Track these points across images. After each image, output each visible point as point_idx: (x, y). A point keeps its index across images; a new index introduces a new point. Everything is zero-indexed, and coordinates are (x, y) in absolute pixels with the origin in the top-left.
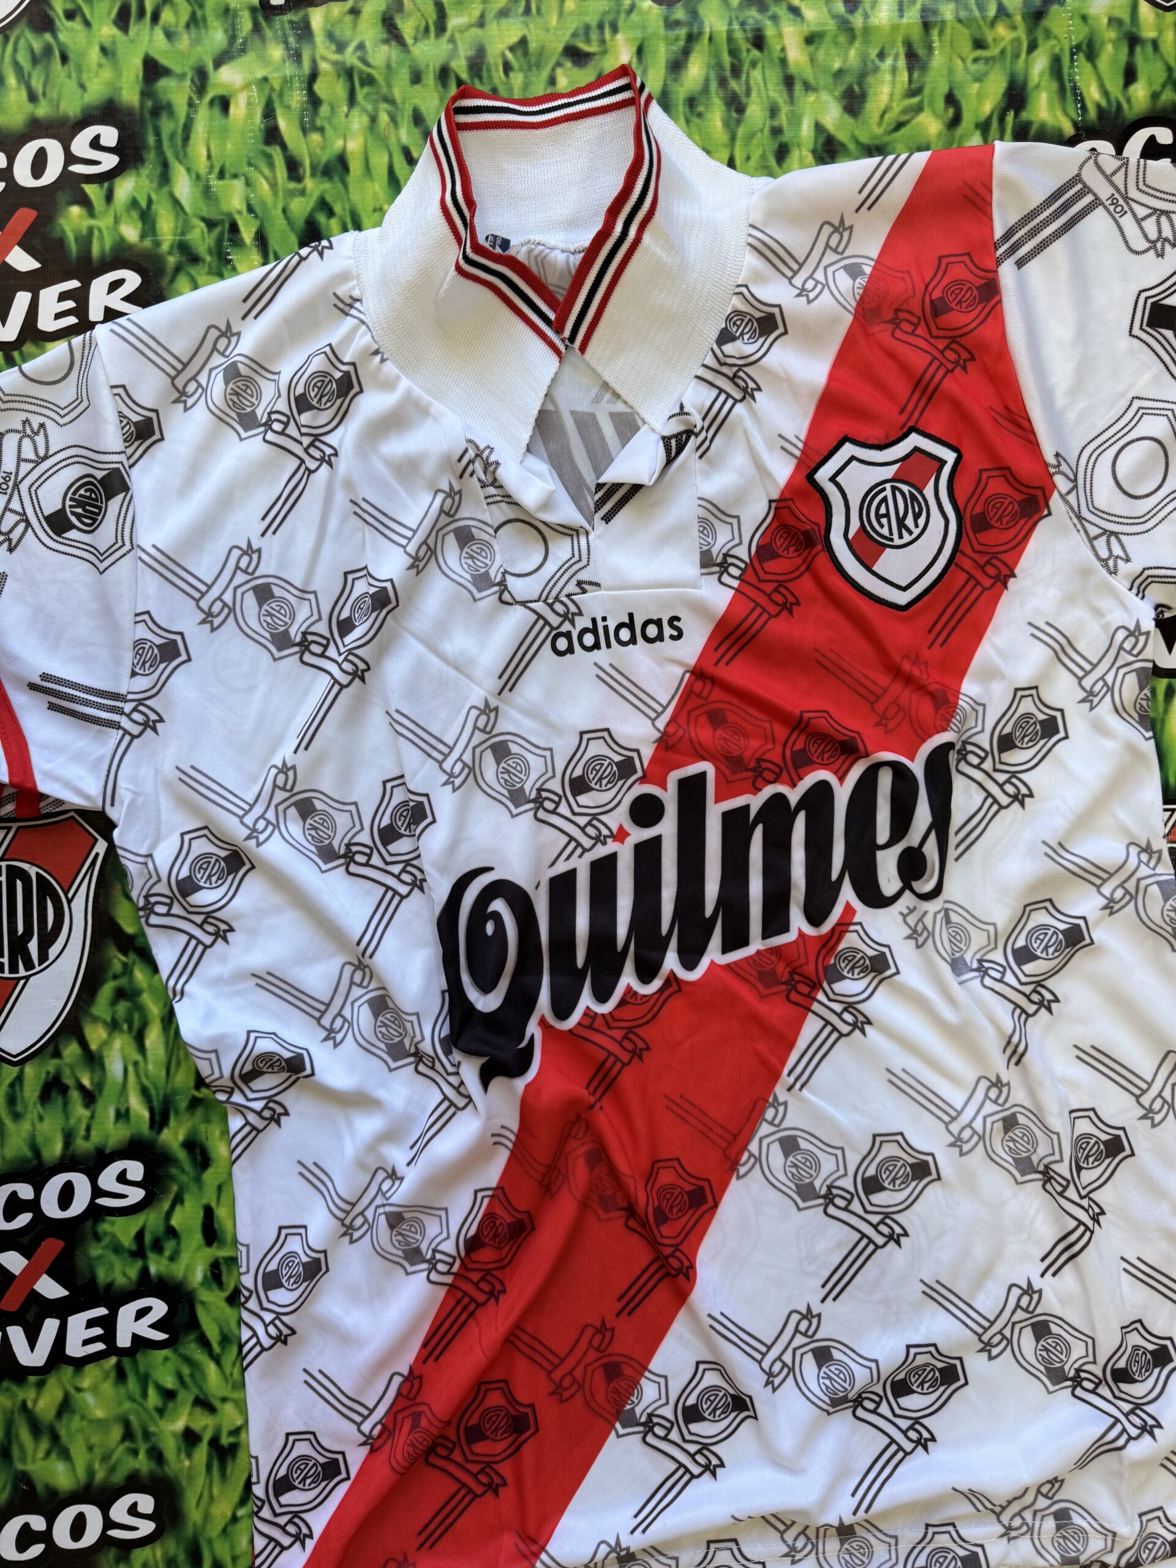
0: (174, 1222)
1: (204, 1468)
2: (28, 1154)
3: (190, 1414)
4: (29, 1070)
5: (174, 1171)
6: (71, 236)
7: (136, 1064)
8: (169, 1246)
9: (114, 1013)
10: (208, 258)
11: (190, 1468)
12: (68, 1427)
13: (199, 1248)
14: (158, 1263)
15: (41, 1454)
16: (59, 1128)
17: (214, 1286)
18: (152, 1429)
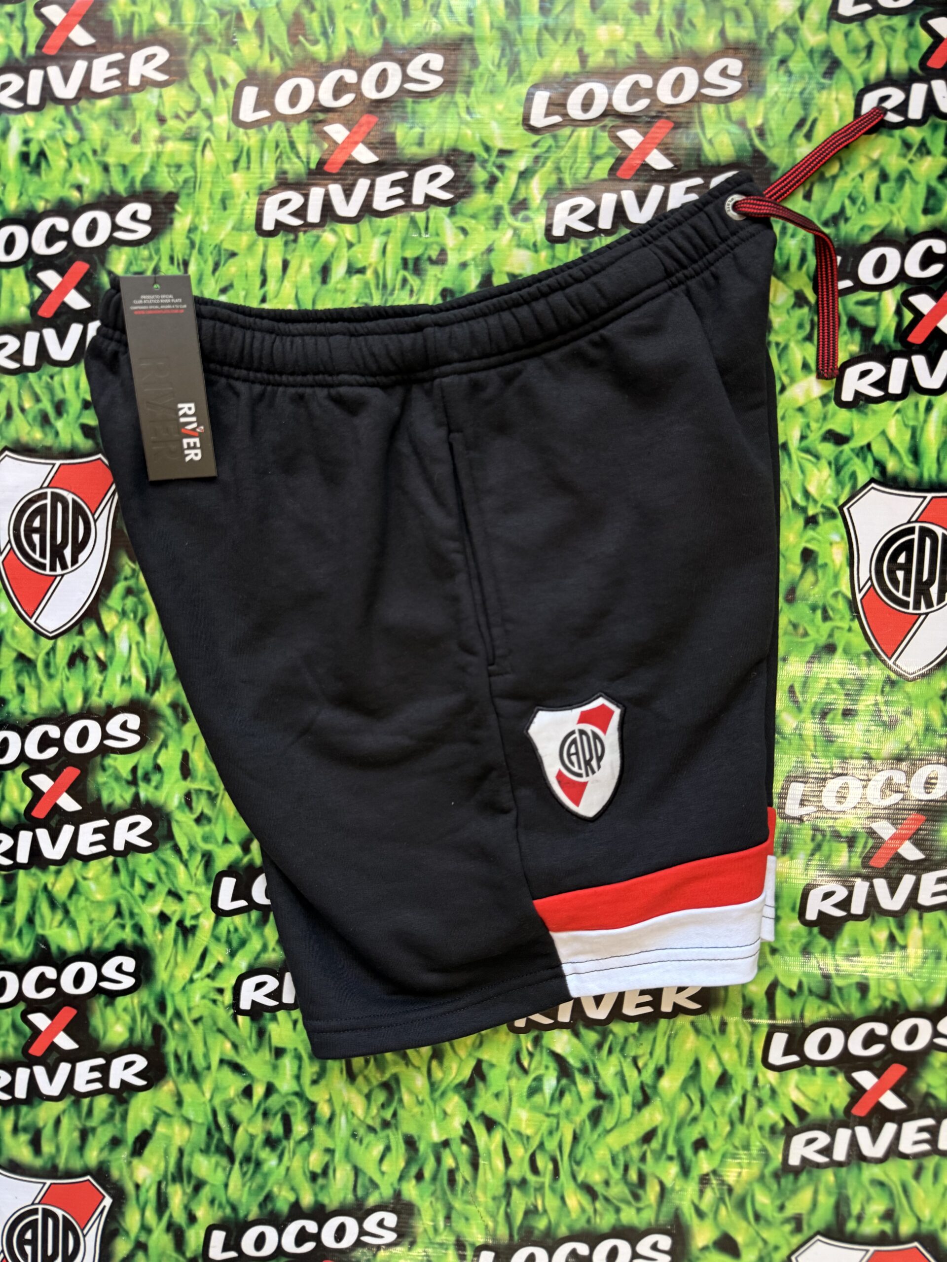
0: (160, 761)
1: (171, 942)
2: (58, 704)
3: (164, 901)
4: (60, 642)
5: (161, 724)
6: (118, 19)
7: (138, 644)
8: (155, 778)
9: (124, 605)
10: (219, 40)
11: (162, 941)
12: (76, 906)
13: (177, 781)
14: (146, 790)
15: (56, 923)
16: (80, 687)
17: (187, 810)
18: (136, 910)
